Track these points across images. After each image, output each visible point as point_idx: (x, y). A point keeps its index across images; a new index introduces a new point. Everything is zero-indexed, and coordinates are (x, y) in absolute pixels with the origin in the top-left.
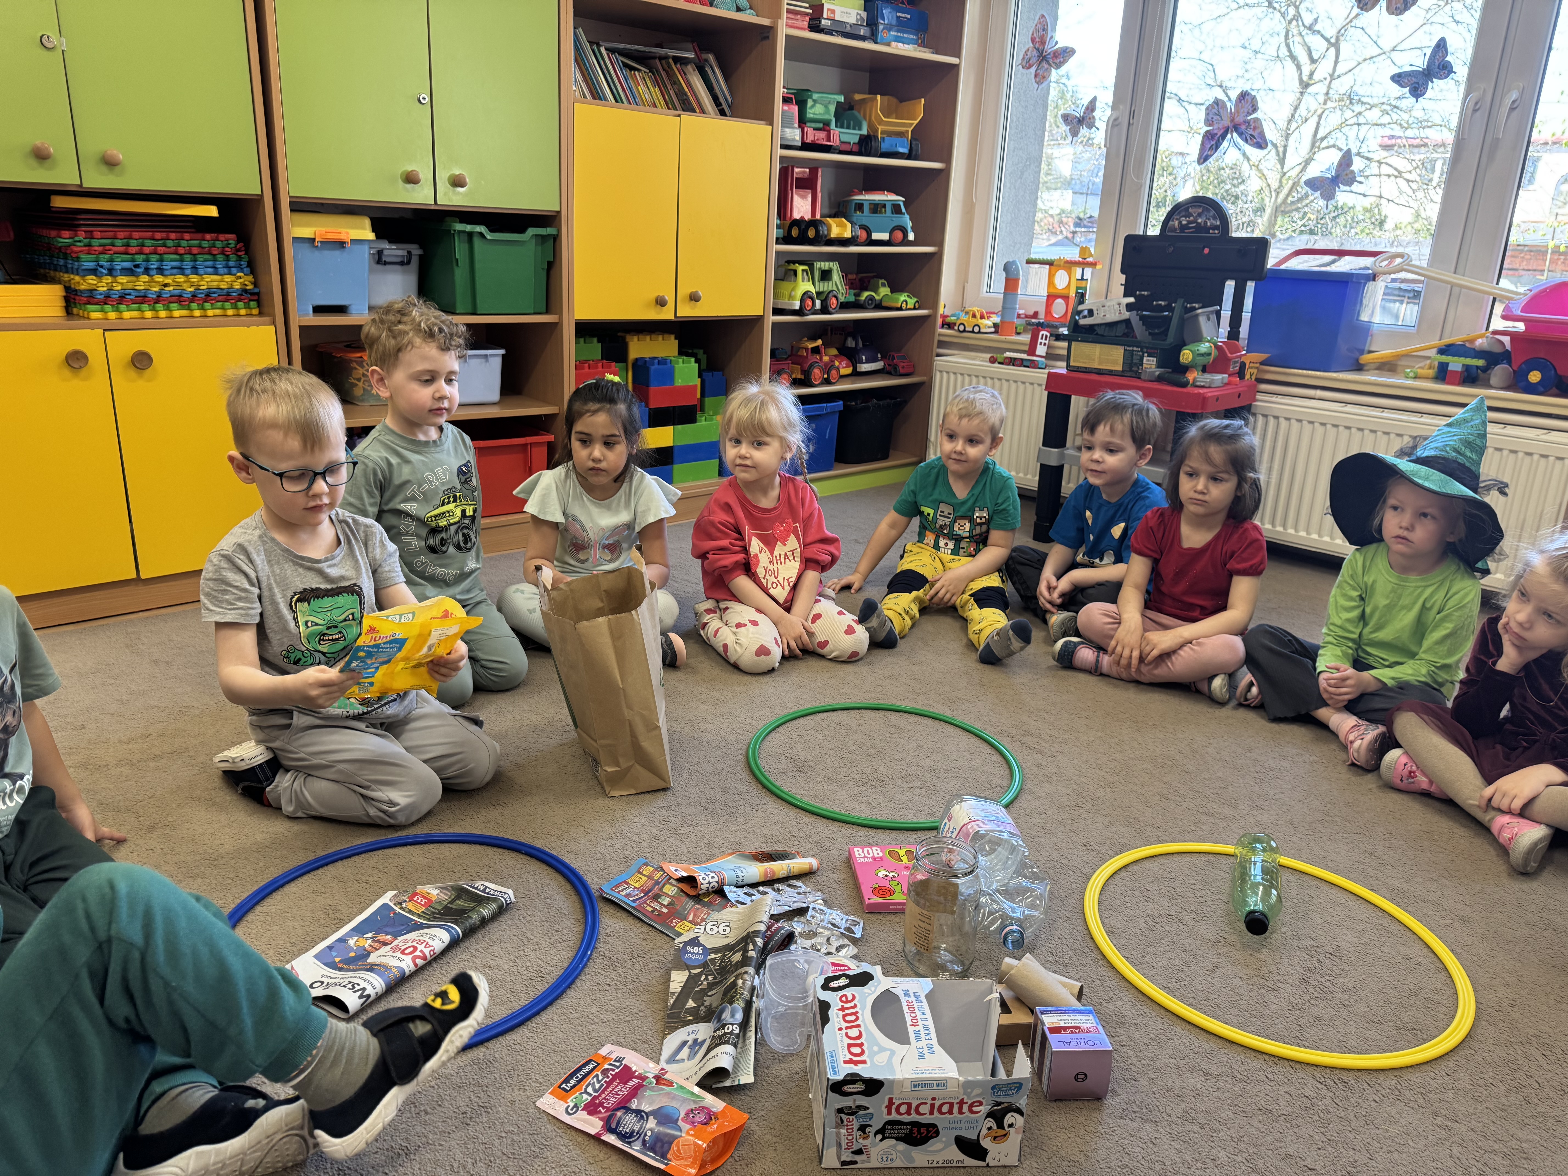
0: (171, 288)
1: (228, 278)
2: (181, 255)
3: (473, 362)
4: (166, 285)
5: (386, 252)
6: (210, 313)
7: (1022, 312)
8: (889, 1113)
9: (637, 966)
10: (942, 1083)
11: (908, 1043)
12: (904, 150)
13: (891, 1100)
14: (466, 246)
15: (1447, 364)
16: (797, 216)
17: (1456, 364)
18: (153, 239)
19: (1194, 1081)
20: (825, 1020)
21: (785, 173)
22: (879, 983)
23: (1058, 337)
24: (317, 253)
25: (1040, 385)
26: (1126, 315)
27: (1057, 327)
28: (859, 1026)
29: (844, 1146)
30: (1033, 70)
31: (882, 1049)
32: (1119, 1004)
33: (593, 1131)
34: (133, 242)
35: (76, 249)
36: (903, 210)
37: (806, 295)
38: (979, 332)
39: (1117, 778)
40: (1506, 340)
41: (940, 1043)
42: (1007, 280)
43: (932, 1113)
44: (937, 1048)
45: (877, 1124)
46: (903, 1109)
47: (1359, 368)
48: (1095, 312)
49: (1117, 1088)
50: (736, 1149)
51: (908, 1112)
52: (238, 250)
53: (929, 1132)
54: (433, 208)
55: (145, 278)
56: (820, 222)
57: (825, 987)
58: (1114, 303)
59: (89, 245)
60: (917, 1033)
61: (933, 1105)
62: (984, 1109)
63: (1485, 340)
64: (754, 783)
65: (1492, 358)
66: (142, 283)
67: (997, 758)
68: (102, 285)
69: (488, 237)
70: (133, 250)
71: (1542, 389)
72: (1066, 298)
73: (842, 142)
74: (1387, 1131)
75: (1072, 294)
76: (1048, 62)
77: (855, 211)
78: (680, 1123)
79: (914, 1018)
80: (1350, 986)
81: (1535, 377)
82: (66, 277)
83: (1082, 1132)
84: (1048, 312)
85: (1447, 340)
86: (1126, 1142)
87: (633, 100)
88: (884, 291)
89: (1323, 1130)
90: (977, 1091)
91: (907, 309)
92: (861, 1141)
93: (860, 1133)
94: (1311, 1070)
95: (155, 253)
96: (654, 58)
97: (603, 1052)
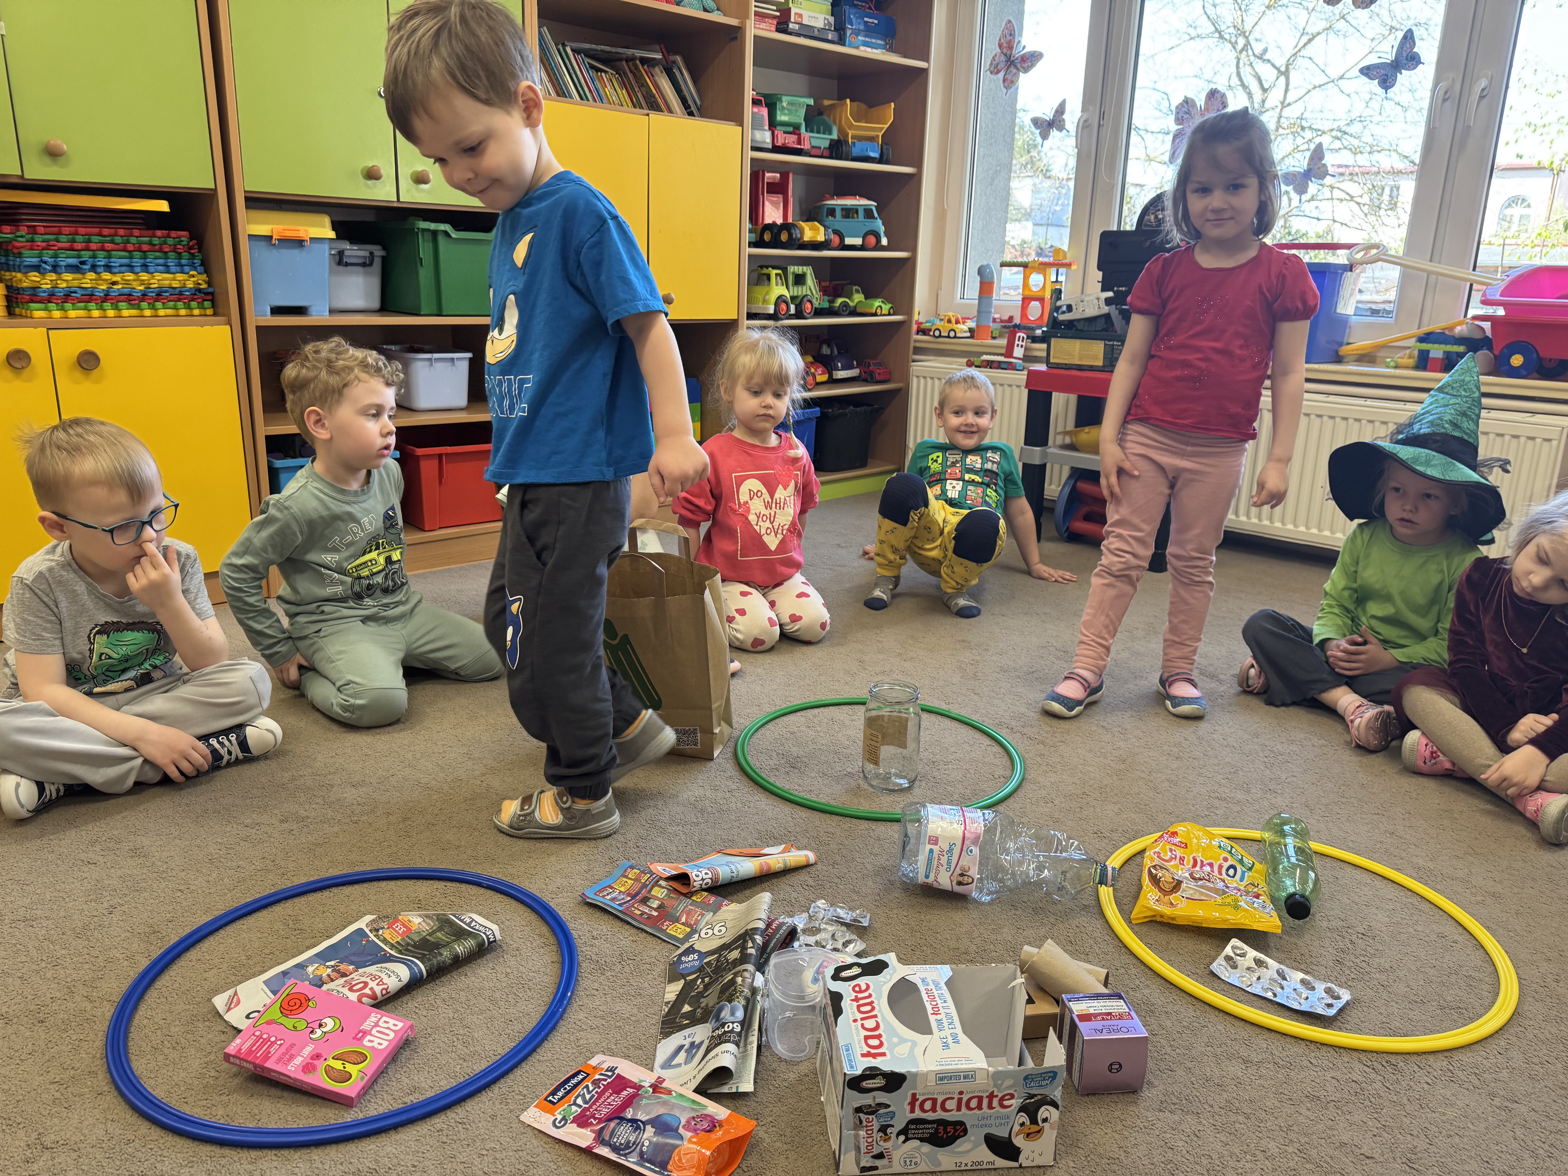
0: (120, 286)
1: (180, 277)
2: (130, 252)
3: (439, 366)
4: (114, 283)
5: (347, 253)
6: (162, 312)
7: (997, 316)
8: (912, 1111)
9: (627, 969)
10: (969, 1075)
11: (930, 1032)
12: (875, 155)
13: (914, 1095)
14: (431, 245)
15: (1428, 352)
16: (768, 220)
17: (1437, 351)
18: (100, 235)
19: (1234, 1069)
20: (838, 1011)
21: (756, 177)
22: (895, 970)
23: (1035, 339)
24: (275, 252)
25: (1019, 386)
26: (1106, 309)
27: (1033, 329)
28: (875, 1016)
29: (863, 1149)
30: (1001, 75)
31: (903, 1041)
32: (1147, 991)
33: (584, 1144)
34: (79, 238)
35: (18, 244)
36: (876, 215)
37: (780, 299)
38: (955, 337)
39: (1122, 766)
40: (1487, 325)
41: (965, 1032)
42: (981, 283)
43: (959, 1109)
44: (962, 1037)
45: (899, 1124)
46: (928, 1105)
47: (1338, 359)
48: (1074, 307)
49: (1153, 1080)
50: (743, 1159)
51: (934, 1109)
52: (191, 248)
53: (956, 1130)
54: (395, 205)
55: (91, 275)
56: (793, 225)
57: (836, 977)
58: (1093, 297)
59: (32, 241)
60: (939, 1022)
61: (960, 1101)
62: (1015, 1103)
63: (1464, 327)
64: (745, 780)
65: (1473, 344)
66: (88, 280)
67: (997, 749)
68: (47, 282)
69: (453, 236)
70: (79, 246)
71: (1524, 373)
72: (1041, 300)
73: (813, 147)
74: (1444, 1114)
75: (1048, 295)
76: (1016, 67)
77: (827, 216)
78: (681, 1131)
79: (935, 1007)
80: (1387, 966)
81: (1517, 360)
82: (7, 275)
83: (1119, 1127)
84: (1024, 315)
85: (1425, 329)
86: (1168, 1136)
87: (599, 98)
88: (858, 297)
89: (1376, 1115)
90: (1009, 1082)
91: (882, 315)
92: (881, 1143)
93: (881, 1134)
94: (1355, 1054)
95: (103, 249)
96: (621, 60)
97: (594, 1062)
